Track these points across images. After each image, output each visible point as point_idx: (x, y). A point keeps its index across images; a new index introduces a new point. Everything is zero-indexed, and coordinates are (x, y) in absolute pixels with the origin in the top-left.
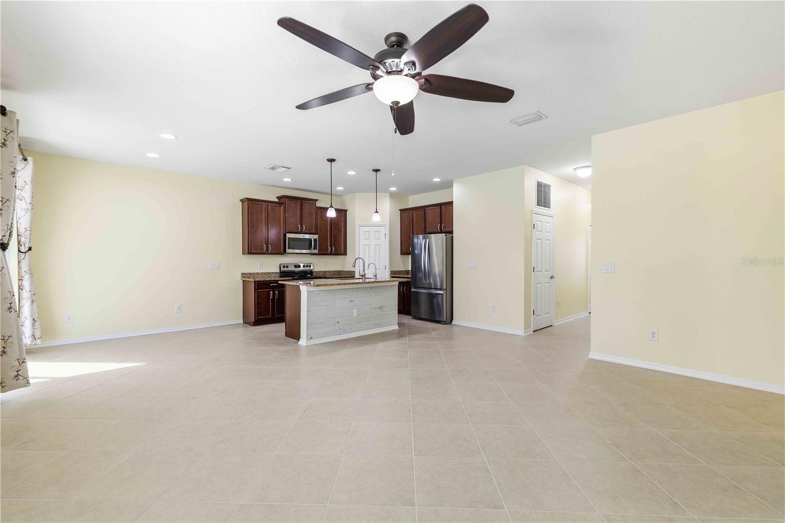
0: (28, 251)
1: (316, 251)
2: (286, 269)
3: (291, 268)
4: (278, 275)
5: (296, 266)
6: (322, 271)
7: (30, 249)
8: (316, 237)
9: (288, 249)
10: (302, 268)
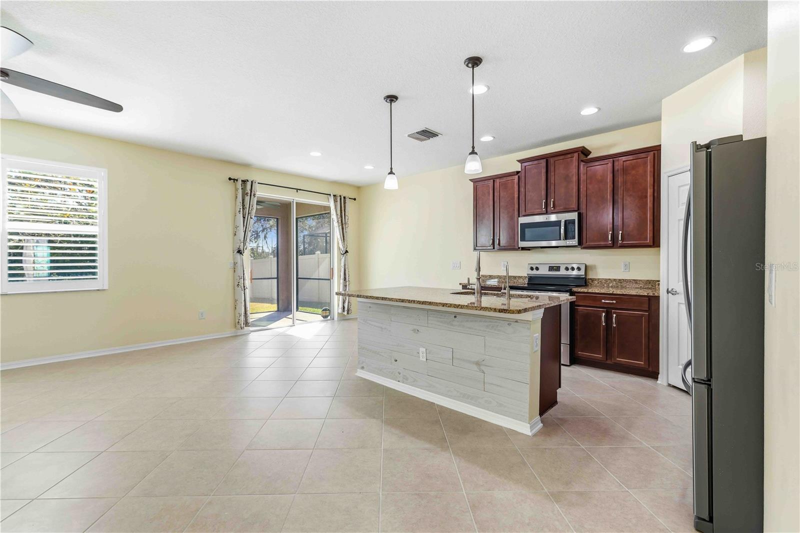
0: (345, 253)
1: (575, 242)
2: (535, 272)
3: (544, 271)
4: (526, 281)
5: (551, 268)
6: (615, 280)
7: (347, 252)
8: (574, 216)
9: (521, 241)
10: (563, 272)
